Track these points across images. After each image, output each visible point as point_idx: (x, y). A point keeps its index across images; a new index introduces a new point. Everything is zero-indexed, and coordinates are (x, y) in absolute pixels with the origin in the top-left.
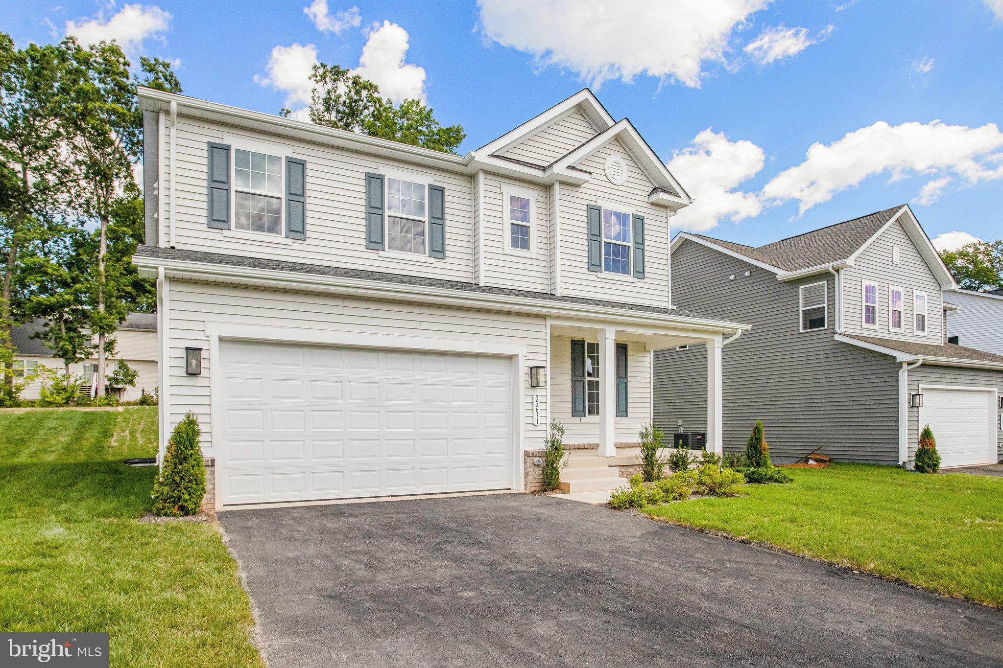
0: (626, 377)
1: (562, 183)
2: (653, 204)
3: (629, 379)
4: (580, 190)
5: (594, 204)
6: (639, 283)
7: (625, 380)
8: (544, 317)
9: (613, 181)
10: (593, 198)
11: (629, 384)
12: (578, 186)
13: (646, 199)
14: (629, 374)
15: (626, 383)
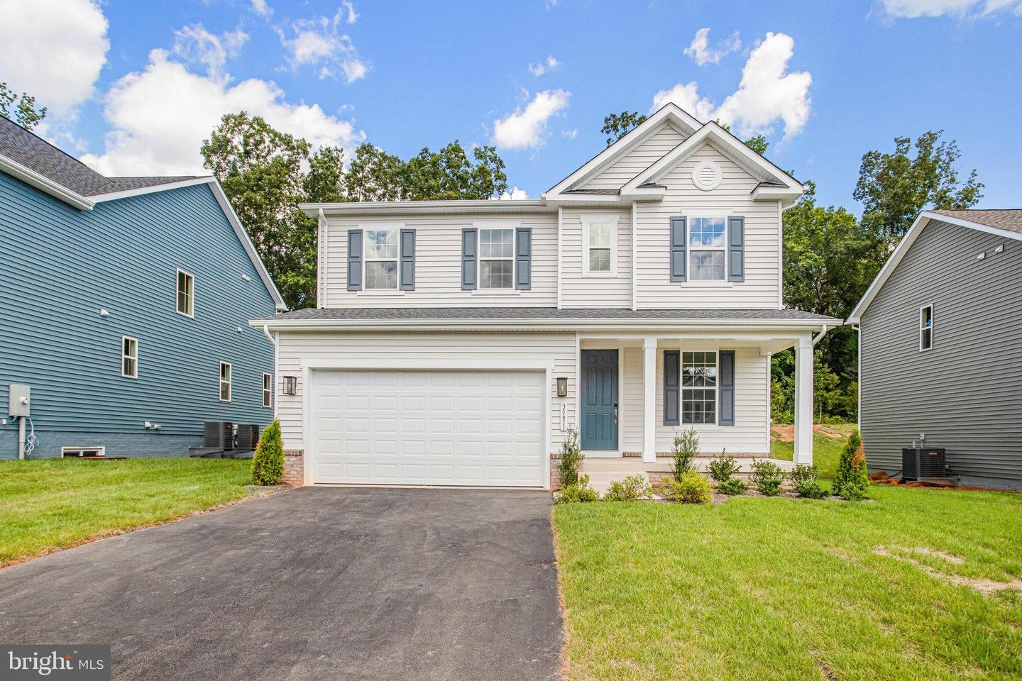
0: (733, 385)
1: (638, 202)
2: (756, 201)
3: (736, 387)
4: (662, 205)
5: (679, 215)
6: (737, 287)
7: (731, 388)
8: (573, 333)
9: (701, 187)
10: (678, 210)
11: (736, 392)
12: (660, 201)
13: (748, 198)
14: (736, 381)
15: (733, 392)
